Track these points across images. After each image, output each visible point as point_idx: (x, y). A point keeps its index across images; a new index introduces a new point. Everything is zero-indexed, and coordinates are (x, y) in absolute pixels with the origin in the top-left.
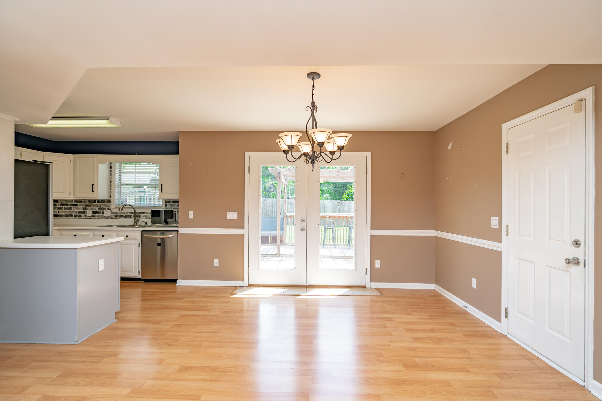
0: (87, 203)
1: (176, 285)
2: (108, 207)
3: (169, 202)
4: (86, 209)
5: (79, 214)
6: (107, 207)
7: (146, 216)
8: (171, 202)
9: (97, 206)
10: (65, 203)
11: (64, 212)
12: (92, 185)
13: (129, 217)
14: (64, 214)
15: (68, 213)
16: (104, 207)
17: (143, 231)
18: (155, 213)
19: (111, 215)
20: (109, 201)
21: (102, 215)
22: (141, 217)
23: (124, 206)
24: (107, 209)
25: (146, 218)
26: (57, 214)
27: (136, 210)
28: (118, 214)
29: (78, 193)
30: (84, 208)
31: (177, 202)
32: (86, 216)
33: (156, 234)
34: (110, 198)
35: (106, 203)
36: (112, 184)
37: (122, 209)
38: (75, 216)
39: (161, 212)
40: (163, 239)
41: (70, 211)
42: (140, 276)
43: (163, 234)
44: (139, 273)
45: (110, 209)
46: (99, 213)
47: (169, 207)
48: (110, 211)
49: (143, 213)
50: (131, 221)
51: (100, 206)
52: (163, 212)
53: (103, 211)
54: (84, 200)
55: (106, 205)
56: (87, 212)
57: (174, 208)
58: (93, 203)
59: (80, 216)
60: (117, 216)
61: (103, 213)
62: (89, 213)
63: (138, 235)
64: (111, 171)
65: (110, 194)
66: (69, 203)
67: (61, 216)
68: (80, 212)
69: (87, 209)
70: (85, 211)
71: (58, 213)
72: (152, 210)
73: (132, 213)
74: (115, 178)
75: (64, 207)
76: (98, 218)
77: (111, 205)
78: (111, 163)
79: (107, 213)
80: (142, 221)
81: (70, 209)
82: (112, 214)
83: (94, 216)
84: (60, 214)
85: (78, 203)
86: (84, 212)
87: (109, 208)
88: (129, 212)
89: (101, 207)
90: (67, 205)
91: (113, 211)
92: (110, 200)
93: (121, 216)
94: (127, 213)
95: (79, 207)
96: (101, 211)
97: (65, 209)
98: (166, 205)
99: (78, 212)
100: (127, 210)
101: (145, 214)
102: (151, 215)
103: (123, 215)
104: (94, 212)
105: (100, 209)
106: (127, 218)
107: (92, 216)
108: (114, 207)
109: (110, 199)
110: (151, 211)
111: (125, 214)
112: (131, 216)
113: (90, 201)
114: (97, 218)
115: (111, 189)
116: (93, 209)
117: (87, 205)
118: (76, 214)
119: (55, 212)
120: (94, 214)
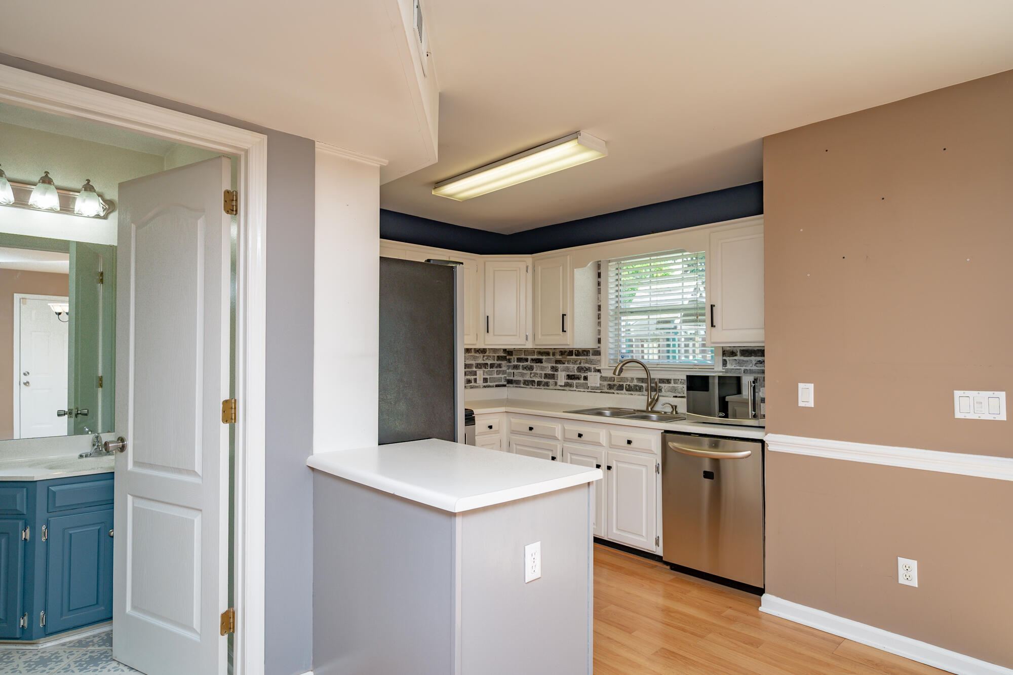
0: (558, 357)
1: (761, 609)
2: (595, 366)
3: (733, 354)
4: (556, 370)
5: (546, 380)
6: (592, 366)
7: (674, 390)
8: (738, 353)
9: (575, 362)
10: (523, 356)
11: (522, 375)
12: (563, 315)
13: (636, 390)
14: (521, 379)
15: (528, 378)
16: (587, 365)
17: (666, 432)
18: (697, 383)
19: (600, 384)
20: (597, 353)
21: (583, 383)
22: (663, 393)
23: (624, 365)
24: (593, 370)
25: (675, 395)
26: (511, 378)
27: (650, 372)
28: (614, 383)
29: (540, 337)
30: (552, 368)
31: (761, 352)
32: (556, 384)
33: (699, 445)
34: (599, 345)
35: (592, 357)
36: (602, 312)
37: (621, 370)
38: (539, 383)
39: (711, 381)
40: (716, 461)
41: (531, 374)
42: (659, 551)
43: (715, 446)
44: (657, 543)
45: (599, 371)
46: (578, 378)
47: (733, 367)
48: (598, 374)
49: (668, 381)
50: (638, 401)
51: (580, 363)
52: (717, 381)
53: (586, 375)
54: (554, 351)
55: (591, 362)
56: (557, 375)
57: (745, 371)
58: (568, 357)
59: (547, 384)
60: (614, 386)
61: (586, 378)
62: (562, 378)
63: (654, 442)
64: (599, 284)
65: (599, 337)
66: (529, 357)
67: (518, 382)
68: (546, 376)
69: (558, 370)
70: (555, 373)
71: (514, 376)
72: (687, 376)
73: (641, 380)
74: (607, 299)
75: (521, 364)
76: (577, 390)
77: (599, 361)
78: (599, 266)
79: (594, 379)
80: (665, 402)
81: (531, 368)
82: (603, 382)
83: (570, 385)
84: (516, 378)
85: (544, 357)
86: (552, 377)
87: (597, 368)
88: (637, 378)
89: (583, 365)
90: (526, 360)
91: (604, 374)
92: (598, 349)
93: (620, 388)
94: (632, 379)
95: (544, 364)
96: (583, 375)
97: (525, 368)
98: (725, 363)
99: (543, 375)
100: (633, 374)
101: (672, 385)
102: (685, 386)
103: (625, 384)
104: (570, 377)
105: (580, 369)
106: (632, 393)
107: (567, 385)
108: (606, 364)
109: (599, 347)
110: (685, 378)
111: (628, 383)
112: (639, 389)
113: (562, 353)
114: (575, 389)
115: (599, 324)
116: (567, 369)
117: (558, 362)
118: (540, 380)
119: (509, 374)
120: (569, 381)
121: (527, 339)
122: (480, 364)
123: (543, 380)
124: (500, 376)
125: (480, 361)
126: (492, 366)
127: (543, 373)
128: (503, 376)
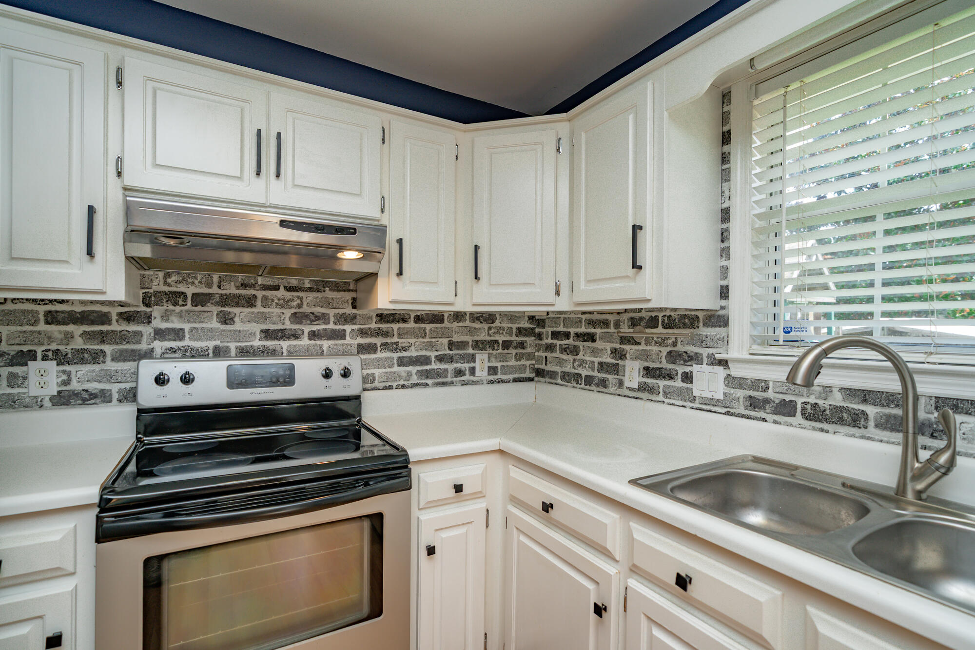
0: (626, 330)
2: (710, 351)
4: (622, 356)
5: (602, 375)
6: (705, 352)
9: (662, 341)
10: (561, 328)
11: (560, 362)
12: (636, 229)
13: (841, 421)
14: (558, 369)
15: (569, 369)
16: (691, 349)
19: (725, 394)
20: (718, 319)
21: (681, 389)
23: (825, 353)
24: (705, 360)
26: (543, 367)
27: (917, 378)
28: (765, 395)
29: (583, 287)
30: (614, 351)
32: (621, 384)
34: (723, 303)
35: (705, 331)
36: (734, 225)
38: (589, 380)
41: (574, 361)
45: (723, 363)
46: (671, 377)
48: (721, 371)
51: (674, 344)
53: (688, 369)
54: (617, 317)
55: (701, 342)
56: (624, 366)
58: (648, 330)
59: (603, 383)
60: (765, 402)
61: (688, 377)
62: (633, 373)
65: (724, 283)
66: (572, 331)
67: (552, 375)
68: (602, 367)
69: (625, 355)
70: (620, 362)
71: (546, 364)
74: (747, 190)
75: (558, 342)
76: (667, 401)
77: (726, 341)
79: (709, 382)
81: (575, 351)
82: (732, 391)
83: (652, 390)
84: (550, 367)
85: (598, 331)
86: (614, 369)
87: (717, 356)
88: (842, 389)
89: (680, 348)
90: (567, 335)
91: (736, 371)
92: (721, 312)
93: (786, 408)
94: (829, 392)
95: (599, 344)
96: (681, 369)
97: (564, 350)
99: (596, 365)
103: (803, 402)
104: (650, 372)
105: (673, 357)
106: (825, 426)
108: (744, 348)
109: (723, 308)
111: (812, 400)
113: (635, 321)
114: (661, 397)
115: (725, 251)
116: (645, 355)
117: (624, 340)
118: (590, 373)
119: (539, 360)
120: (650, 381)
121: (558, 293)
122: (482, 342)
123: (595, 373)
124: (523, 362)
125: (483, 336)
126: (506, 345)
127: (597, 360)
128: (528, 363)
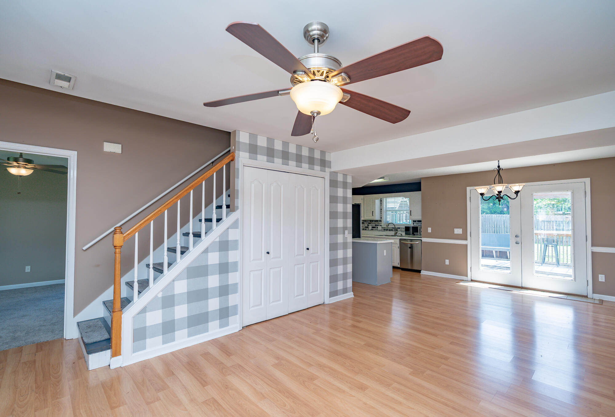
0: (369, 222)
1: (421, 274)
3: (415, 221)
4: (368, 225)
6: (379, 225)
7: (401, 230)
8: (417, 221)
12: (373, 212)
16: (378, 224)
17: (401, 239)
18: (407, 229)
20: (381, 221)
22: (398, 231)
27: (395, 226)
29: (366, 217)
30: (367, 225)
31: (420, 221)
32: (368, 229)
33: (408, 241)
34: (381, 219)
36: (382, 211)
37: (388, 225)
38: (363, 229)
39: (410, 228)
40: (412, 245)
42: (399, 266)
43: (412, 242)
44: (398, 264)
45: (381, 226)
46: (375, 228)
47: (416, 225)
48: (381, 227)
49: (400, 228)
50: (393, 233)
52: (411, 228)
54: (368, 220)
55: (379, 223)
57: (418, 226)
58: (373, 222)
59: (366, 229)
60: (385, 230)
61: (377, 228)
62: (370, 227)
63: (398, 242)
64: (381, 203)
65: (381, 217)
68: (366, 227)
72: (405, 227)
73: (393, 228)
74: (383, 207)
76: (375, 231)
77: (381, 223)
78: (381, 199)
79: (380, 228)
80: (399, 233)
82: (382, 229)
83: (373, 230)
85: (365, 222)
86: (367, 227)
89: (376, 224)
91: (383, 226)
93: (387, 230)
94: (390, 228)
95: (365, 224)
96: (376, 227)
98: (414, 224)
100: (391, 226)
101: (401, 229)
102: (404, 229)
104: (372, 227)
105: (376, 225)
106: (390, 231)
107: (372, 229)
108: (383, 224)
110: (404, 227)
112: (392, 230)
113: (370, 221)
115: (381, 213)
116: (372, 225)
117: (369, 223)
120: (373, 228)
127: (365, 226)
